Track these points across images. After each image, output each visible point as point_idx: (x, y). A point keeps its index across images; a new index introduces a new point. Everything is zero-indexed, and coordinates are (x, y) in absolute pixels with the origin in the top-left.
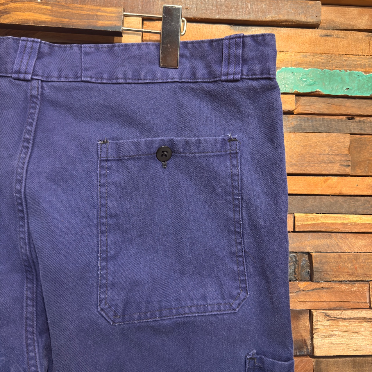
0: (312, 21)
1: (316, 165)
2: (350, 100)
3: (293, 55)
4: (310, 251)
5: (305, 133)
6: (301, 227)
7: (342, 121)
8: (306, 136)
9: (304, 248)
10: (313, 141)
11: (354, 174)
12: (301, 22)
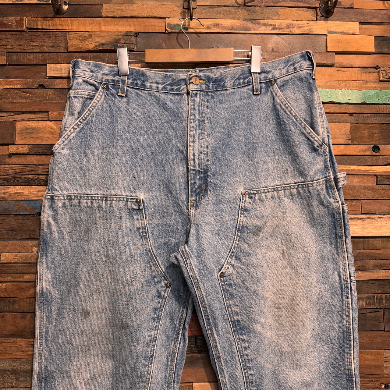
0: (330, 63)
2: (351, 105)
3: (320, 82)
7: (347, 116)
11: (353, 144)
12: (325, 64)
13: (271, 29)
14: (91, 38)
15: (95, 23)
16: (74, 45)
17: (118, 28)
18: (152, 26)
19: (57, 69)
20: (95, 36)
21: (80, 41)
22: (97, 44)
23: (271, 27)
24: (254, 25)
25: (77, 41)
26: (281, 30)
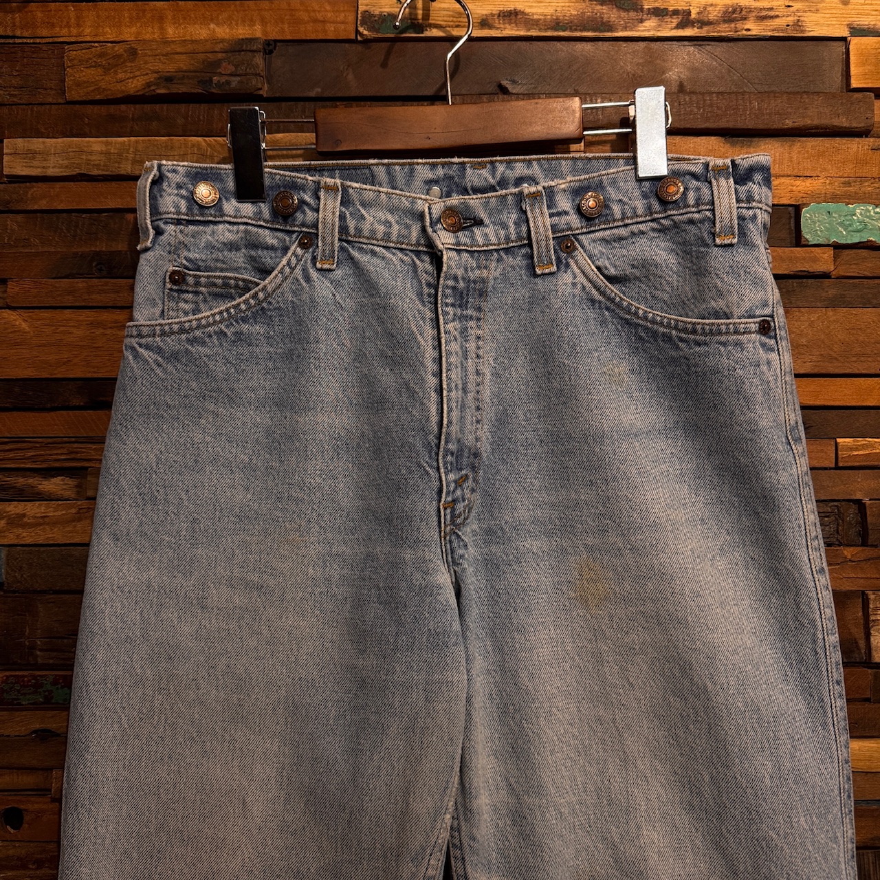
0: (860, 126)
1: (869, 359)
3: (828, 182)
4: (861, 498)
5: (851, 309)
6: (847, 460)
8: (852, 314)
9: (852, 495)
10: (865, 321)
12: (842, 127)
13: (674, 25)
14: (133, 61)
15: (149, 15)
16: (85, 82)
17: (214, 31)
18: (316, 21)
19: (31, 155)
20: (146, 55)
21: (100, 70)
22: (152, 78)
23: (675, 21)
24: (623, 14)
25: (91, 71)
26: (705, 29)
